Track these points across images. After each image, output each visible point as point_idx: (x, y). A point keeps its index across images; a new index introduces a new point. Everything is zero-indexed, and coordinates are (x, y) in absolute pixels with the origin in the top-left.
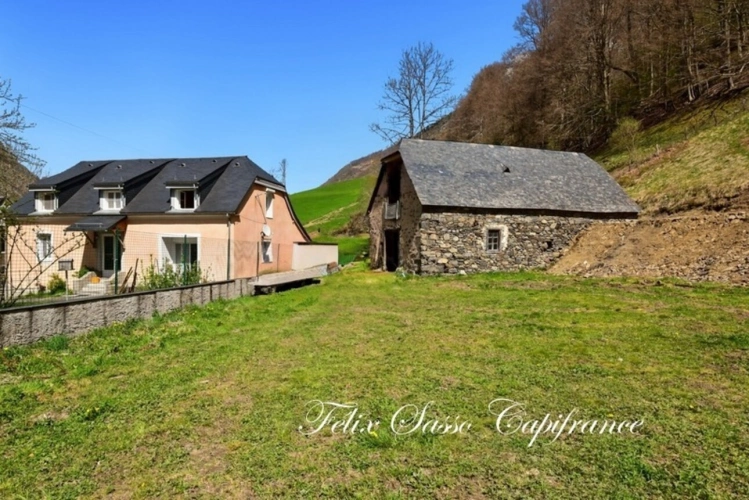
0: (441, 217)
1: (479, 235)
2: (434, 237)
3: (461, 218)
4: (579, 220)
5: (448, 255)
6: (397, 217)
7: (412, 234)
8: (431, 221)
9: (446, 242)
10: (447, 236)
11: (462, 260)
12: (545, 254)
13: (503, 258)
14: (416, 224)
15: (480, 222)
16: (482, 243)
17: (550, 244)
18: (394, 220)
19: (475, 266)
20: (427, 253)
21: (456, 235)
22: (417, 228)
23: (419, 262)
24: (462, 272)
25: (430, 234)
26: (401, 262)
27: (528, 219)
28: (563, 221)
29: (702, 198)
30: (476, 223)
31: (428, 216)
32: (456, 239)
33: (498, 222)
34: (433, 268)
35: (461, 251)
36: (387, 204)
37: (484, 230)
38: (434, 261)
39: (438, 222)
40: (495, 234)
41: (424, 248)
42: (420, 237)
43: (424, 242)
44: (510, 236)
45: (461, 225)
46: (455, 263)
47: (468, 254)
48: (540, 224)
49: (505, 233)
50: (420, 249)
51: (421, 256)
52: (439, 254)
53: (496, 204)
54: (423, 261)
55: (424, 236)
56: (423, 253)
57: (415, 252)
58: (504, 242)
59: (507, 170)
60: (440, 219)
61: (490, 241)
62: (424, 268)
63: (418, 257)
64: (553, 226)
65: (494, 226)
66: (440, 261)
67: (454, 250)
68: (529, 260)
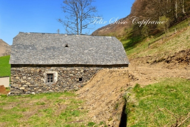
0: (21, 69)
1: (43, 76)
2: (18, 78)
3: (33, 69)
4: (95, 68)
5: (25, 86)
8: (15, 71)
9: (24, 80)
10: (25, 77)
11: (33, 87)
12: (78, 84)
13: (55, 86)
15: (43, 71)
16: (44, 80)
17: (81, 79)
19: (40, 90)
20: (14, 85)
21: (29, 76)
24: (33, 93)
25: (15, 77)
27: (68, 69)
28: (87, 69)
30: (40, 71)
32: (30, 78)
33: (52, 70)
34: (17, 92)
35: (32, 83)
37: (45, 74)
38: (17, 89)
44: (59, 76)
45: (32, 72)
46: (29, 89)
47: (36, 85)
48: (75, 70)
49: (56, 74)
52: (20, 85)
53: (51, 62)
58: (56, 79)
60: (20, 70)
61: (49, 79)
62: (12, 92)
64: (82, 71)
65: (50, 72)
66: (21, 89)
67: (29, 83)
68: (69, 86)
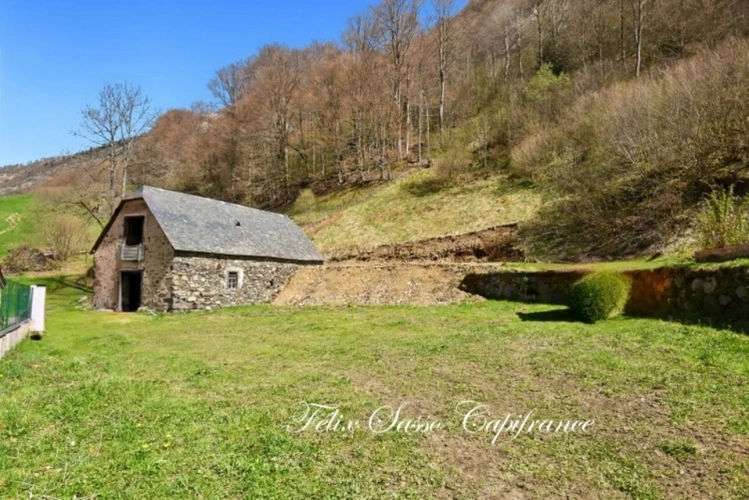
0: (191, 261)
1: (222, 276)
2: (185, 278)
3: (208, 262)
4: (290, 265)
5: (197, 293)
6: (139, 259)
7: (160, 275)
8: (182, 264)
9: (195, 282)
10: (196, 278)
11: (207, 297)
12: (269, 291)
13: (239, 295)
14: (166, 267)
15: (223, 266)
16: (224, 283)
17: (272, 283)
18: (136, 262)
19: (218, 302)
20: (179, 292)
21: (203, 276)
22: (168, 269)
23: (170, 301)
24: (208, 308)
25: (181, 276)
26: (145, 302)
27: (257, 264)
28: (279, 265)
29: (355, 253)
30: (219, 267)
31: (180, 259)
32: (203, 279)
33: (236, 266)
34: (184, 306)
35: (207, 290)
36: (124, 245)
37: (226, 273)
38: (184, 300)
39: (188, 265)
40: (233, 274)
41: (176, 288)
42: (171, 279)
43: (176, 283)
44: (245, 278)
45: (207, 267)
46: (203, 300)
47: (213, 292)
48: (266, 268)
49: (241, 275)
50: (171, 289)
51: (173, 295)
52: (189, 293)
53: (235, 251)
54: (175, 300)
55: (175, 277)
56: (175, 292)
57: (166, 291)
58: (240, 281)
59: (238, 224)
60: (190, 263)
61: (230, 281)
62: (175, 305)
63: (168, 296)
64: (274, 269)
65: (233, 269)
66: (190, 299)
67: (201, 289)
68: (258, 295)
